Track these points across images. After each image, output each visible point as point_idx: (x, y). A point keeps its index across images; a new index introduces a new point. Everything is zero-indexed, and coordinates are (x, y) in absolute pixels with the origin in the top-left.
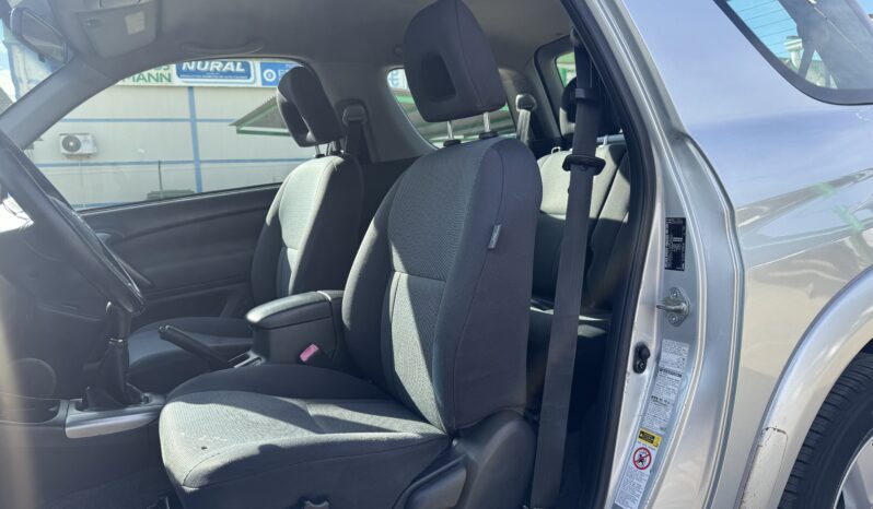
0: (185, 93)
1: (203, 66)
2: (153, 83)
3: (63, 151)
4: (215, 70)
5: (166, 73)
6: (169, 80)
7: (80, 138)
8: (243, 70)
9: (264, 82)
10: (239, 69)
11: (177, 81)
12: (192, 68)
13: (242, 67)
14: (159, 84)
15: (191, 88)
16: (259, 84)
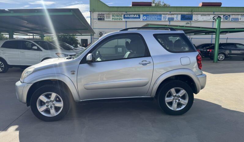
0: (125, 23)
1: (129, 16)
2: (118, 20)
3: (99, 35)
4: (132, 17)
5: (121, 18)
6: (122, 20)
7: (103, 33)
8: (138, 17)
9: (143, 19)
10: (137, 17)
11: (124, 20)
12: (127, 17)
13: (138, 16)
14: (120, 20)
15: (126, 21)
16: (142, 20)
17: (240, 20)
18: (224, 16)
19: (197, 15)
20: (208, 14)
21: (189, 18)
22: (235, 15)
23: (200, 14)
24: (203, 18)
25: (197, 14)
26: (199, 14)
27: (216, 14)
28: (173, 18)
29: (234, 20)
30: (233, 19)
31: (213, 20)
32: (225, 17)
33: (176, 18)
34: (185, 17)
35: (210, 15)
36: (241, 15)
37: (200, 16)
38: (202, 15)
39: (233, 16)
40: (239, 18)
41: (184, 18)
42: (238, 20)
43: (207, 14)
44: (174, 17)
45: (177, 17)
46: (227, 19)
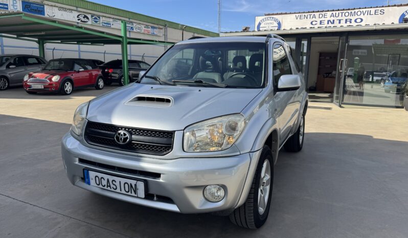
17: (112, 26)
18: (92, 16)
19: (51, 8)
20: (70, 9)
21: (39, 11)
22: (105, 17)
23: (57, 7)
24: (62, 15)
25: (52, 6)
26: (55, 6)
27: (81, 12)
28: (7, 5)
29: (106, 25)
30: (105, 23)
31: (79, 20)
32: (93, 18)
33: (13, 5)
34: (30, 6)
35: (73, 11)
36: (113, 18)
37: (56, 9)
38: (60, 9)
39: (104, 19)
40: (111, 23)
41: (29, 9)
42: (110, 25)
43: (68, 9)
44: (8, 3)
45: (14, 3)
46: (96, 22)
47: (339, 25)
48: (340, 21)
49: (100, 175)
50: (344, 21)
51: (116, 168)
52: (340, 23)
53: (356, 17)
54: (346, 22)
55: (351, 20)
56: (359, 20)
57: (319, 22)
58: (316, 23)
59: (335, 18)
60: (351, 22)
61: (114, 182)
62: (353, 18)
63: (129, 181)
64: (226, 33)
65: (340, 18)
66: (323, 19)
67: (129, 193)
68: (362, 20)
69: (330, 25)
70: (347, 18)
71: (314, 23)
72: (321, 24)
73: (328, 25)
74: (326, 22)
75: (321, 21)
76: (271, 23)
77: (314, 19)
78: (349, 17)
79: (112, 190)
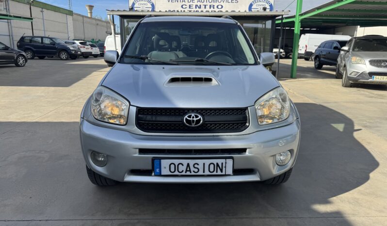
47: (205, 10)
48: (205, 6)
49: (176, 162)
50: (209, 6)
51: (193, 151)
52: (205, 8)
53: (218, 4)
54: (210, 8)
55: (214, 6)
56: (220, 7)
57: (188, 7)
58: (186, 7)
59: (201, 4)
60: (214, 8)
61: (196, 166)
62: (216, 4)
63: (215, 161)
64: (113, 11)
65: (205, 3)
66: (191, 3)
67: (215, 173)
68: (222, 7)
69: (198, 9)
70: (211, 4)
71: (184, 7)
72: (190, 8)
73: (196, 10)
74: (194, 7)
75: (190, 5)
76: (145, 4)
77: (184, 3)
78: (212, 4)
79: (193, 173)
